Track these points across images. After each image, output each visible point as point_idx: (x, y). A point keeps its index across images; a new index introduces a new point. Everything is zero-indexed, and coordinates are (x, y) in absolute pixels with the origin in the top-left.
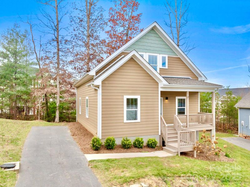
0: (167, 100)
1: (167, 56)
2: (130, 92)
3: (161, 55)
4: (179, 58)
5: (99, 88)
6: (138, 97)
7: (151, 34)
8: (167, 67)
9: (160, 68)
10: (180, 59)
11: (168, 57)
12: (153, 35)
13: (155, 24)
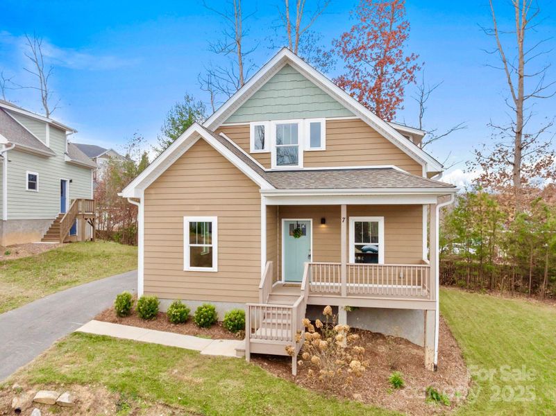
0: (323, 226)
1: (323, 121)
2: (198, 208)
3: (308, 122)
4: (360, 121)
5: (139, 202)
6: (214, 220)
7: (282, 78)
8: (323, 147)
9: (304, 152)
10: (363, 121)
11: (327, 122)
12: (289, 78)
13: (286, 53)
